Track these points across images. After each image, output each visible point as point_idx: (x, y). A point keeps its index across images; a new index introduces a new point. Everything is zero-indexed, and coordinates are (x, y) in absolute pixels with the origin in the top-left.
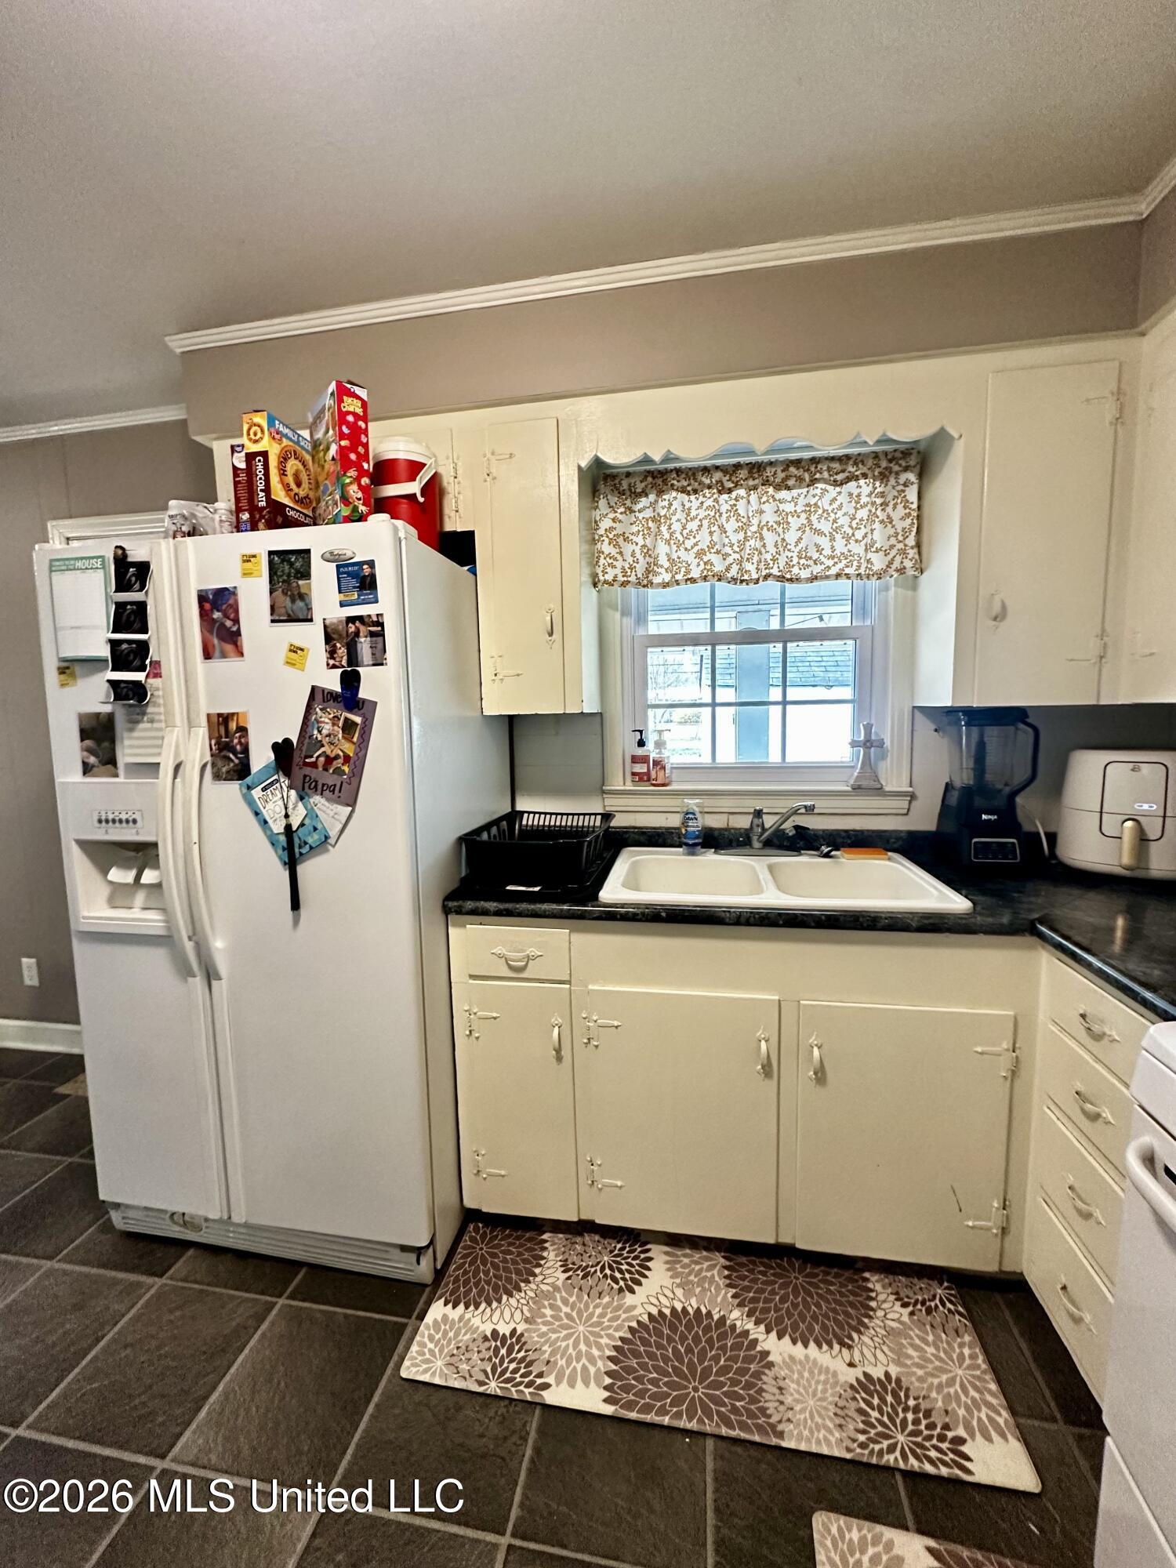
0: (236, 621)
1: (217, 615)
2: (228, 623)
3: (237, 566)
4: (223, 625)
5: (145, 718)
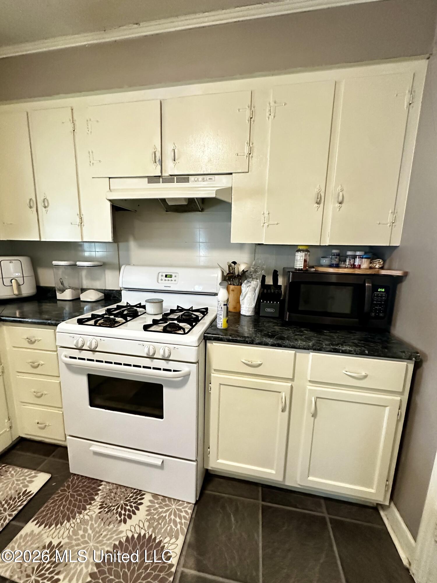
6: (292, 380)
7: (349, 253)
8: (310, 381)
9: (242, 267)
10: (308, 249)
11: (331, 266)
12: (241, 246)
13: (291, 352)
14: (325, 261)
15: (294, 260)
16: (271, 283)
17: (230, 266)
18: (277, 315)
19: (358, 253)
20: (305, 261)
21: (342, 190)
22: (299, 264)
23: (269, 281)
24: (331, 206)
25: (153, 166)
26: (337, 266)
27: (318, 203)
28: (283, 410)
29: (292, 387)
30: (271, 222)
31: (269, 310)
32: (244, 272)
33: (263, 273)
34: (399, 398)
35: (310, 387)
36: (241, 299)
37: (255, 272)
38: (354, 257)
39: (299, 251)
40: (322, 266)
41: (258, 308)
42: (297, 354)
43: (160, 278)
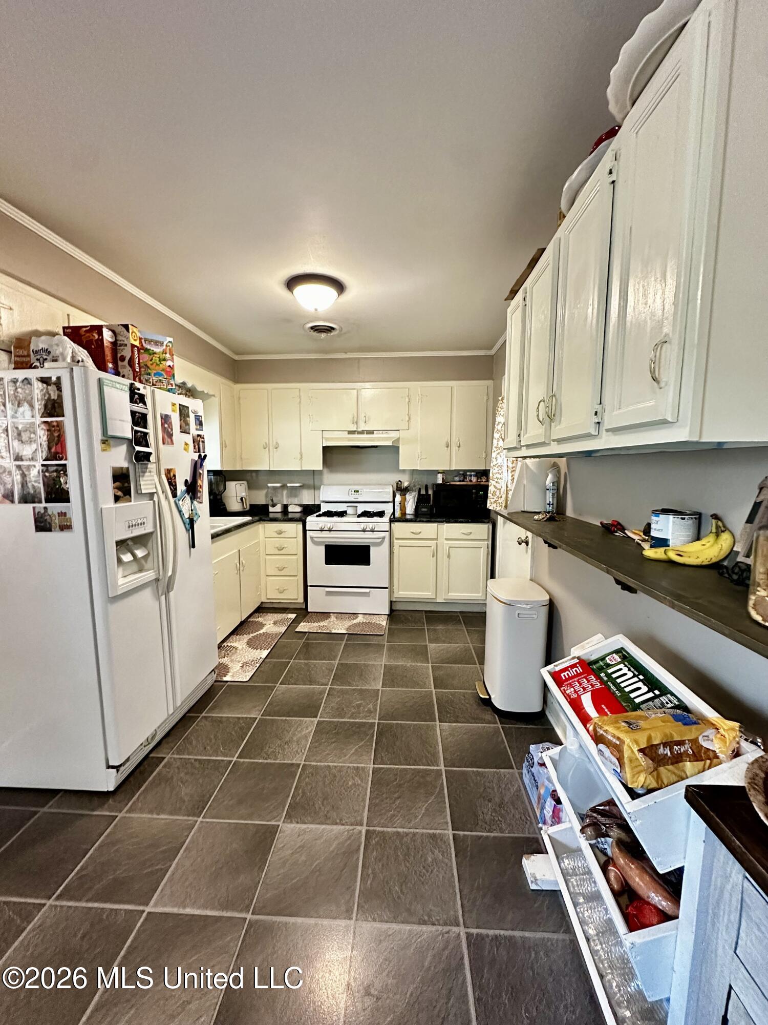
0: (172, 430)
1: (166, 426)
2: (170, 430)
3: (170, 407)
4: (168, 430)
5: (148, 470)
6: (436, 539)
7: (468, 473)
8: (446, 539)
9: (406, 484)
10: (443, 472)
11: (460, 481)
12: (404, 471)
13: (435, 525)
14: (456, 479)
15: (437, 478)
16: (424, 493)
17: (397, 484)
18: (429, 512)
19: (473, 473)
20: (443, 479)
21: (459, 440)
22: (440, 481)
23: (423, 492)
24: (454, 448)
25: (352, 425)
26: (463, 481)
27: (447, 447)
28: (433, 557)
29: (437, 544)
30: (423, 457)
31: (424, 510)
32: (407, 488)
33: (419, 487)
34: (486, 543)
35: (446, 542)
36: (406, 503)
37: (414, 486)
38: (471, 476)
39: (439, 473)
40: (455, 481)
41: (417, 509)
42: (439, 526)
43: (350, 493)
